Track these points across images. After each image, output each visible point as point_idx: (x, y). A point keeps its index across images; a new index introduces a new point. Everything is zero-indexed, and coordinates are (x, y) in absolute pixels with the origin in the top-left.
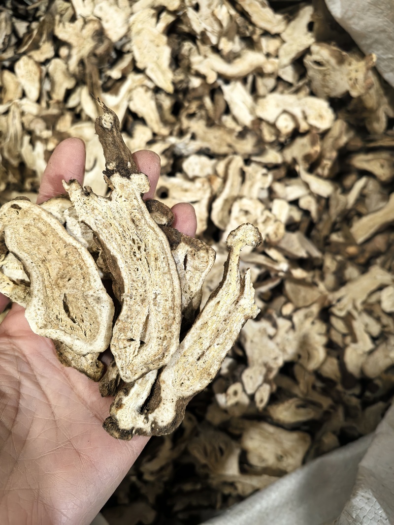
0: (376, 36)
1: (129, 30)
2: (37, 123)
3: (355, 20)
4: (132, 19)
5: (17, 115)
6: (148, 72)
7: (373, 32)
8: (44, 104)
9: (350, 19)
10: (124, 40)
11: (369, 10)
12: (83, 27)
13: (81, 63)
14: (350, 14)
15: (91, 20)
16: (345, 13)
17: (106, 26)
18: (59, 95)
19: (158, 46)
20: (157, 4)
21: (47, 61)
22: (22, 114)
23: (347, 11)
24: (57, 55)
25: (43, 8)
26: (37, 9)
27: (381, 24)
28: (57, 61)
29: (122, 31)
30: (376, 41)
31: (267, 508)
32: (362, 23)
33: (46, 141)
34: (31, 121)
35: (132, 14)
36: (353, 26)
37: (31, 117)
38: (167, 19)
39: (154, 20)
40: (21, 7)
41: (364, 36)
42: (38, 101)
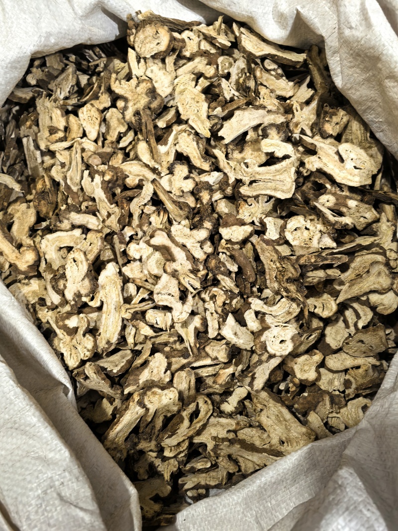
0: (370, 104)
1: (174, 90)
2: (95, 158)
3: (353, 91)
4: (176, 81)
5: (79, 151)
6: (190, 122)
7: (366, 100)
8: (100, 143)
9: (349, 89)
10: (169, 98)
11: (363, 84)
12: (138, 85)
13: (137, 113)
14: (349, 86)
15: (144, 80)
16: (345, 85)
17: (156, 85)
18: (112, 137)
19: (198, 102)
20: (196, 71)
21: (106, 109)
22: (83, 150)
23: (346, 83)
24: (114, 105)
25: (102, 65)
26: (97, 66)
27: (372, 95)
28: (114, 110)
29: (168, 91)
30: (369, 108)
31: (265, 484)
32: (358, 93)
33: (103, 174)
34: (90, 157)
35: (176, 77)
36: (351, 95)
37: (90, 154)
38: (203, 83)
39: (194, 83)
40: (85, 63)
41: (360, 104)
42: (96, 141)
